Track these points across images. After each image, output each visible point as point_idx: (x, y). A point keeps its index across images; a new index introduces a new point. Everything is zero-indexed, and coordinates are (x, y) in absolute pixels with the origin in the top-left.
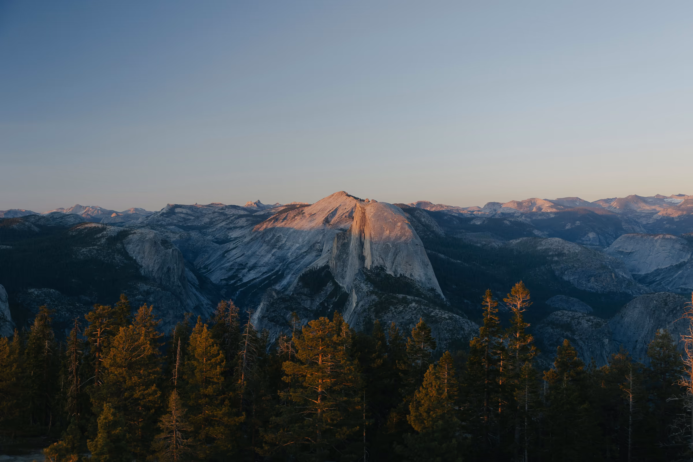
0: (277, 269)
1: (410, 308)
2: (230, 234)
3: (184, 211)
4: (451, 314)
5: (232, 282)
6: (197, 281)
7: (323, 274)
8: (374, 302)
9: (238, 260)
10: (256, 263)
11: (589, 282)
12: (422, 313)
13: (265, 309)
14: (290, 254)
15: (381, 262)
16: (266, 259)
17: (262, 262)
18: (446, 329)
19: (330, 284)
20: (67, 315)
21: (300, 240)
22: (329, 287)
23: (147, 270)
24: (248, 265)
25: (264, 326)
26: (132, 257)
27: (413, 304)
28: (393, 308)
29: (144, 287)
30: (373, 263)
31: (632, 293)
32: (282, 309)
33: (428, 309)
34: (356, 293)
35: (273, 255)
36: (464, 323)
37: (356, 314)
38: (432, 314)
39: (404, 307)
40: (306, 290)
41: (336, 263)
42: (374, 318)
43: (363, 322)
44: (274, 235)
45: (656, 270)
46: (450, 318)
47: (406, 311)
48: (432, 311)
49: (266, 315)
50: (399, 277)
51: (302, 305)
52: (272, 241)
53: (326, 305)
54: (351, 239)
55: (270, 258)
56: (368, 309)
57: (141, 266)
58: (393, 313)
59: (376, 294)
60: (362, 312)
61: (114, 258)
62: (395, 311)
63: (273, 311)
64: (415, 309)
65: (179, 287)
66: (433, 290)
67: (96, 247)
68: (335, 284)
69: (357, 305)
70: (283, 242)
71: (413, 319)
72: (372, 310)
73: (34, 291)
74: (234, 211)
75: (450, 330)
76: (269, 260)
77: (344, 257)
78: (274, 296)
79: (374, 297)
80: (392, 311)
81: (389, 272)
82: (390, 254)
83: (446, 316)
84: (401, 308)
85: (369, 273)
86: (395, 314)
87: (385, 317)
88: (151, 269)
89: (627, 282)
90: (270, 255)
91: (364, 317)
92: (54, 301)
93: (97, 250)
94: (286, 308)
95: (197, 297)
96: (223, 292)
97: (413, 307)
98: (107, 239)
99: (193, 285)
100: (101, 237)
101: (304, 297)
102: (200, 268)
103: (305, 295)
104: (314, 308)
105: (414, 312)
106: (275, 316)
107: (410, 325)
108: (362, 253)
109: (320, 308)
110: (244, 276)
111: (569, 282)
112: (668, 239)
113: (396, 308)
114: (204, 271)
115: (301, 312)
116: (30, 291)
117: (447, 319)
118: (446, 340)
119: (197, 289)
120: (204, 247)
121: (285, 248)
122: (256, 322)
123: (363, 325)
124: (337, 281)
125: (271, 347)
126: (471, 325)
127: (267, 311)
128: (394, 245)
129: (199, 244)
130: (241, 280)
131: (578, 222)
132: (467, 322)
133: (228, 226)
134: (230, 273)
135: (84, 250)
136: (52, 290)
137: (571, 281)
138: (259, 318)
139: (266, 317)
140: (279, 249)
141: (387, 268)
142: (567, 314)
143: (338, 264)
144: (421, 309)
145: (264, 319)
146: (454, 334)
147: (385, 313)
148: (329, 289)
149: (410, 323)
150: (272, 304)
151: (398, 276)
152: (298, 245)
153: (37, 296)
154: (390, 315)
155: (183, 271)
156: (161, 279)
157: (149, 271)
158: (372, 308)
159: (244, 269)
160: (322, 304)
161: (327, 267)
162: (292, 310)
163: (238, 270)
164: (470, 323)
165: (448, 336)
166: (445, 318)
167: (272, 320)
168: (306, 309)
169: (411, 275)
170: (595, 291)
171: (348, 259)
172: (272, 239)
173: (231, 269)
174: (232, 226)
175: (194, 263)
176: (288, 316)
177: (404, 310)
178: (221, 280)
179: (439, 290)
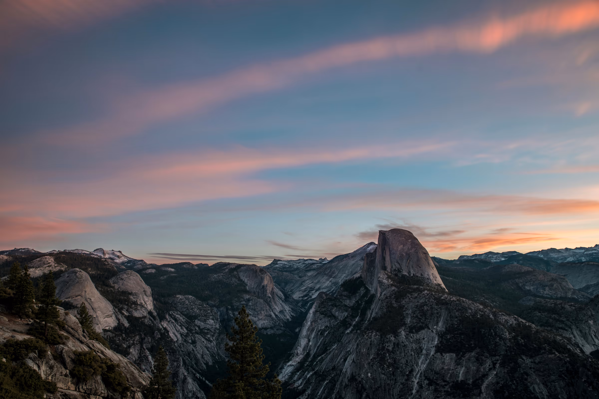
0: (332, 290)
1: (423, 294)
2: (307, 273)
3: (283, 262)
4: (458, 298)
5: (306, 298)
6: (283, 297)
7: (358, 282)
8: (394, 292)
9: (310, 285)
10: (320, 287)
11: (545, 290)
12: (434, 298)
13: (318, 306)
14: (340, 280)
15: (398, 266)
16: (326, 284)
17: (324, 286)
18: (455, 309)
19: (362, 289)
20: (197, 311)
21: (347, 272)
22: (362, 291)
23: (250, 287)
24: (315, 288)
25: (317, 317)
26: (242, 280)
27: (426, 292)
28: (409, 295)
29: (247, 297)
30: (392, 267)
31: (578, 297)
32: (329, 306)
33: (438, 294)
34: (380, 287)
35: (330, 282)
36: (470, 304)
37: (381, 300)
38: (442, 298)
39: (418, 294)
40: (345, 293)
41: (366, 274)
42: (394, 303)
43: (386, 306)
44: (331, 270)
45: (586, 286)
46: (458, 300)
47: (420, 296)
48: (442, 296)
49: (319, 310)
50: (412, 277)
51: (344, 303)
52: (330, 274)
53: (360, 302)
54: (376, 257)
55: (329, 284)
56: (390, 296)
57: (247, 285)
58: (409, 299)
59: (395, 286)
60: (385, 299)
61: (231, 280)
62: (412, 297)
63: (323, 307)
64: (428, 295)
65: (269, 297)
66: (439, 285)
67: (222, 274)
68: (366, 289)
69: (381, 295)
70: (336, 274)
71: (426, 302)
72: (393, 297)
73: (180, 296)
74: (310, 262)
75: (460, 309)
76: (328, 285)
77: (372, 269)
78: (324, 297)
79: (393, 288)
80: (408, 297)
81: (405, 273)
82: (404, 261)
83: (454, 299)
84: (416, 295)
85: (389, 274)
86: (411, 299)
87: (404, 302)
88: (252, 287)
89: (572, 290)
90: (328, 282)
91: (387, 303)
92: (191, 303)
93: (222, 275)
94: (332, 305)
95: (282, 305)
96: (300, 304)
97: (426, 293)
98: (229, 270)
99: (281, 299)
100: (225, 269)
101: (344, 298)
102: (288, 291)
103: (345, 296)
104: (352, 305)
105: (427, 297)
106: (325, 311)
107: (425, 307)
108: (384, 264)
109: (355, 304)
110: (313, 294)
111: (530, 290)
112: (592, 265)
113: (412, 295)
114: (290, 293)
115: (342, 308)
116: (177, 296)
117: (455, 301)
118: (456, 318)
119: (283, 301)
120: (291, 279)
121: (338, 277)
122: (312, 314)
123: (386, 308)
124: (367, 287)
125: (321, 332)
126: (476, 305)
127: (319, 307)
128: (406, 254)
129: (288, 277)
130: (311, 297)
131: (521, 262)
132: (473, 304)
133: (306, 269)
134: (305, 293)
135: (215, 276)
136: (190, 296)
137: (532, 290)
138: (313, 312)
139: (318, 312)
140: (334, 278)
141: (402, 270)
142: (549, 301)
143: (368, 274)
144: (432, 294)
145: (317, 313)
146: (463, 313)
147: (403, 299)
148: (362, 292)
149: (424, 305)
150: (322, 303)
151: (412, 275)
152: (345, 275)
153: (181, 299)
154: (407, 300)
155: (272, 289)
156: (258, 293)
157: (251, 288)
158: (393, 295)
159: (313, 290)
160: (357, 302)
161: (360, 277)
162: (336, 306)
163: (309, 291)
164: (475, 304)
165: (458, 314)
166: (453, 300)
167: (322, 313)
168: (346, 306)
169: (422, 275)
170: (550, 297)
171: (375, 270)
172: (329, 272)
173: (305, 291)
174: (308, 269)
175: (285, 289)
176: (333, 311)
177: (418, 296)
178: (299, 297)
179: (443, 286)
